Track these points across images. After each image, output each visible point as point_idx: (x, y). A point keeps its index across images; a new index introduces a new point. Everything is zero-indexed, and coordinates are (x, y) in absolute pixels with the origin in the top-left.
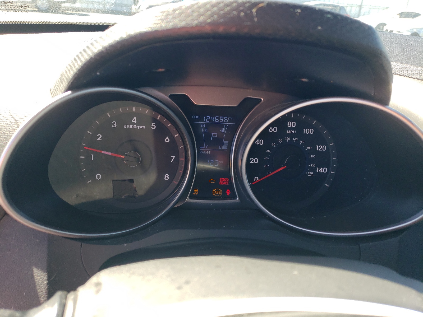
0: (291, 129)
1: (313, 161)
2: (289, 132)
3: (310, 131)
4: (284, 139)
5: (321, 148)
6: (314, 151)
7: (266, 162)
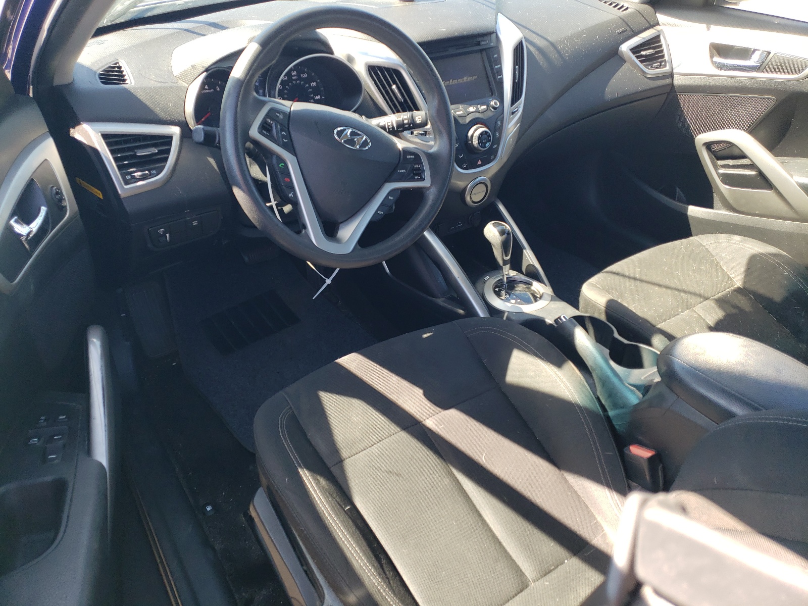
0: (294, 76)
1: (311, 93)
2: (294, 78)
3: (305, 76)
4: (292, 83)
5: (314, 84)
6: (310, 87)
7: (287, 89)
